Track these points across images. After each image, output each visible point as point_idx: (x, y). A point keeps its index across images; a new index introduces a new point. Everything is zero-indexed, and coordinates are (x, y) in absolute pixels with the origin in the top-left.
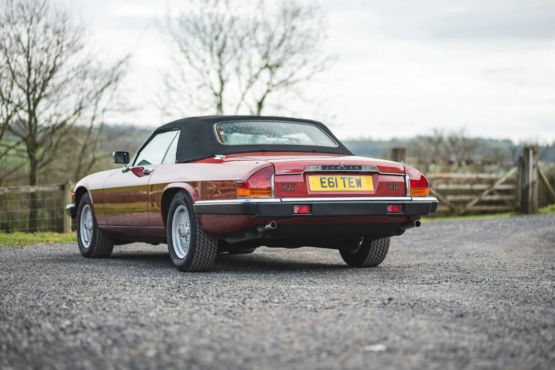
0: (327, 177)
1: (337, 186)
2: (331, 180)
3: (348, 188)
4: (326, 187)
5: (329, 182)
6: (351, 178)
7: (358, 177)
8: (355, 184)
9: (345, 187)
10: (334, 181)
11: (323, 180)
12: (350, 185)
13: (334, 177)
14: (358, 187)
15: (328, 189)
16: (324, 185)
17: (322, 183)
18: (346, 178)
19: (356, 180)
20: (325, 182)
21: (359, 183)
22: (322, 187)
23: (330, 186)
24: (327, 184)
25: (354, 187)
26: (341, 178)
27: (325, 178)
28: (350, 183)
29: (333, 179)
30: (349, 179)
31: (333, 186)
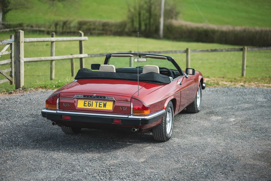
0: (88, 101)
1: (92, 106)
2: (89, 103)
3: (98, 108)
4: (86, 106)
5: (88, 104)
6: (101, 102)
7: (105, 102)
8: (102, 106)
9: (96, 107)
10: (91, 103)
11: (85, 103)
12: (99, 106)
13: (91, 101)
14: (104, 107)
15: (87, 107)
16: (85, 105)
17: (85, 104)
18: (98, 102)
19: (104, 103)
20: (86, 104)
21: (105, 105)
22: (84, 106)
23: (88, 106)
24: (87, 105)
25: (102, 107)
26: (95, 102)
27: (87, 101)
28: (100, 105)
29: (91, 102)
30: (100, 102)
31: (90, 106)
